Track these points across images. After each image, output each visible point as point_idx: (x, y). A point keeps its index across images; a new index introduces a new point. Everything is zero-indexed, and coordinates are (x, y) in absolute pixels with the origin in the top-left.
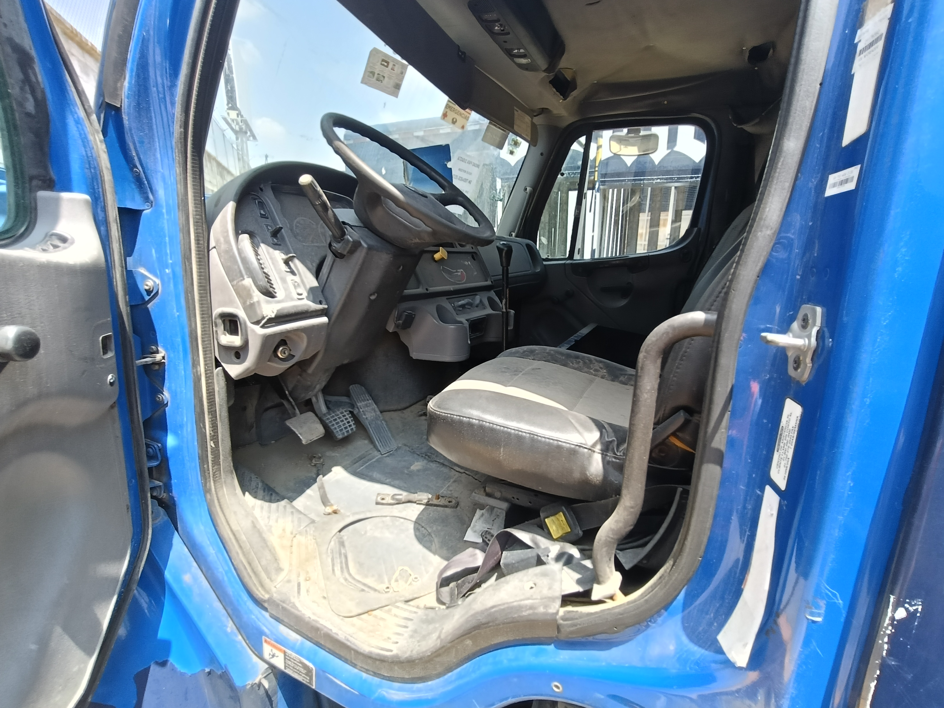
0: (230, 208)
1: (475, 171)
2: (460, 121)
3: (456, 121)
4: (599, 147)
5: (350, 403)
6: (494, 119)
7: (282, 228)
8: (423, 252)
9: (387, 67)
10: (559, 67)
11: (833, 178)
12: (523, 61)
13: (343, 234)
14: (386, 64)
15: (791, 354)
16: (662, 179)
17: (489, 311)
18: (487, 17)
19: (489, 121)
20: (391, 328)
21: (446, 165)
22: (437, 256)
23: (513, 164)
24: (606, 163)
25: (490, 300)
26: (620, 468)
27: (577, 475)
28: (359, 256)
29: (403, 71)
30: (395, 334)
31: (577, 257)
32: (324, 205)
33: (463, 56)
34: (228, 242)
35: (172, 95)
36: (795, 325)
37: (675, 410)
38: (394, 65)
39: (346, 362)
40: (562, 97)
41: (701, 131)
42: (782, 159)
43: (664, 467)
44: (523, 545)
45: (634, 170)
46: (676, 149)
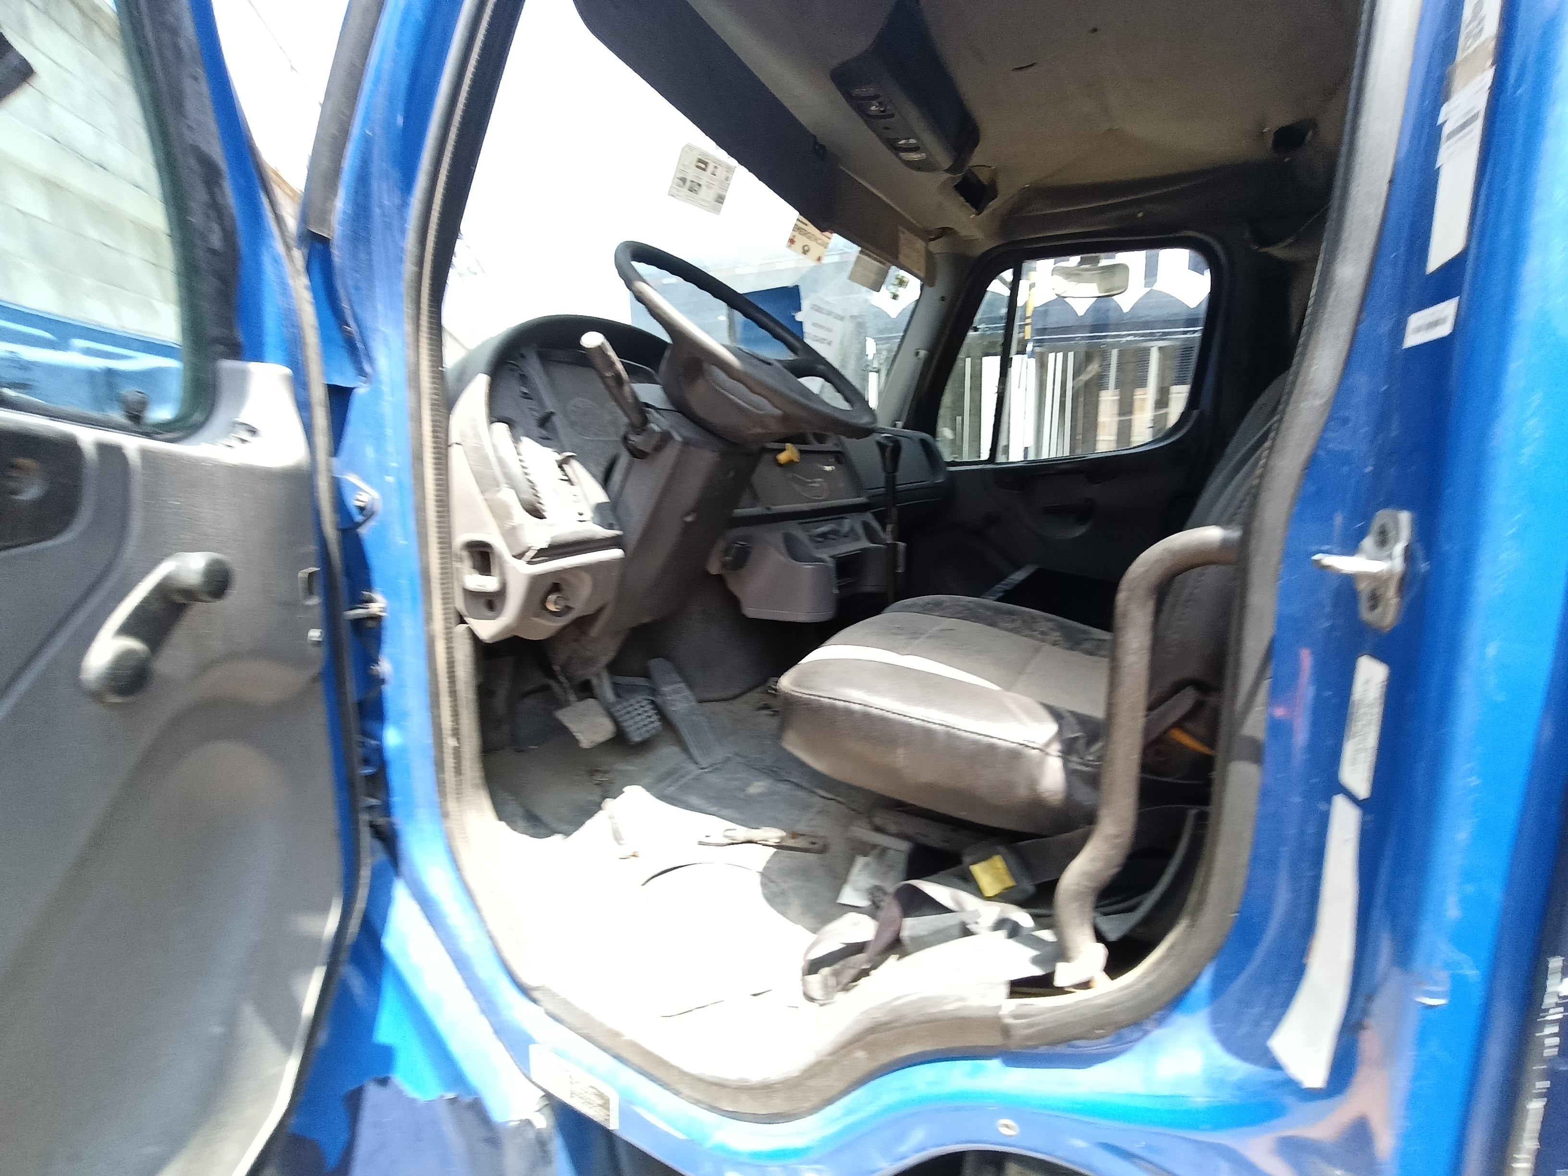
0: (480, 384)
1: (837, 325)
2: (815, 249)
3: (808, 251)
4: (1032, 286)
5: (650, 688)
6: (869, 246)
7: (552, 413)
8: (765, 450)
9: (704, 170)
10: (970, 164)
11: (1416, 320)
12: (914, 156)
13: (645, 421)
14: (703, 166)
15: (1363, 587)
16: (1135, 335)
17: (865, 544)
18: (857, 92)
19: (860, 249)
20: (714, 568)
21: (794, 316)
22: (783, 457)
23: (894, 315)
24: (1043, 311)
25: (866, 526)
26: (1094, 780)
27: (1022, 792)
28: (670, 454)
29: (730, 175)
30: (719, 579)
31: (1001, 458)
32: (618, 378)
33: (821, 152)
34: (477, 435)
35: (403, 219)
36: (1368, 542)
37: (1178, 688)
38: (716, 167)
39: (646, 620)
40: (974, 210)
41: (1199, 258)
42: (1333, 294)
43: (1165, 779)
44: (938, 908)
45: (1089, 321)
46: (1156, 287)
